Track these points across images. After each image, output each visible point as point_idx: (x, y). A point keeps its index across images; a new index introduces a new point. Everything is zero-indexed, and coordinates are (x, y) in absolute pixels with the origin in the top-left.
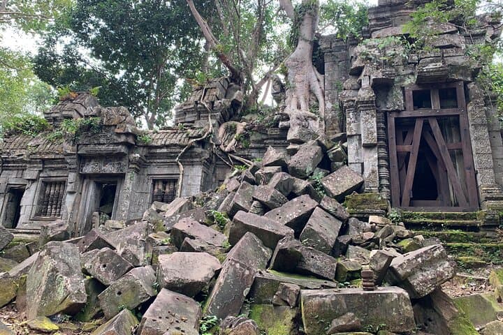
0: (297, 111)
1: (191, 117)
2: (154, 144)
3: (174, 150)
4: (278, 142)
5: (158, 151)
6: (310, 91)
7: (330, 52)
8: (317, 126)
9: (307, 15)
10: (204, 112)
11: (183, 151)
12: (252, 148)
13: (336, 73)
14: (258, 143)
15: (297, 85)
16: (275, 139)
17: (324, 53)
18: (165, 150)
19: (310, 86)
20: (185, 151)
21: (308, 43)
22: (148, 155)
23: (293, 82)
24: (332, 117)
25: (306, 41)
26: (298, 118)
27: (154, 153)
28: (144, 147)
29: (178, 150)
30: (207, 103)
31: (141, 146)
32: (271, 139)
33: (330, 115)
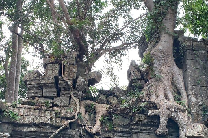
0: (166, 101)
1: (49, 92)
2: (21, 121)
3: (44, 130)
4: (144, 128)
5: (25, 129)
6: (172, 83)
7: (193, 50)
8: (186, 118)
9: (170, 10)
10: (65, 89)
11: (57, 131)
12: (118, 132)
13: (198, 71)
14: (123, 127)
15: (164, 76)
16: (142, 125)
17: (187, 50)
18: (33, 129)
19: (173, 78)
20: (59, 132)
21: (171, 38)
22: (13, 133)
23: (160, 72)
24: (197, 111)
25: (170, 35)
26: (168, 109)
27: (21, 131)
28: (9, 124)
29: (49, 130)
30: (70, 80)
31: (6, 123)
32: (138, 125)
33: (195, 109)
